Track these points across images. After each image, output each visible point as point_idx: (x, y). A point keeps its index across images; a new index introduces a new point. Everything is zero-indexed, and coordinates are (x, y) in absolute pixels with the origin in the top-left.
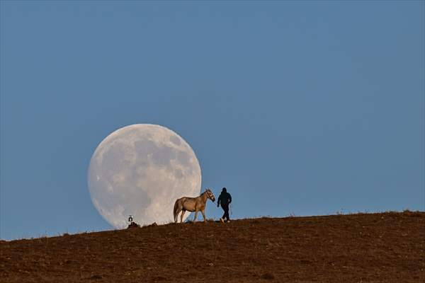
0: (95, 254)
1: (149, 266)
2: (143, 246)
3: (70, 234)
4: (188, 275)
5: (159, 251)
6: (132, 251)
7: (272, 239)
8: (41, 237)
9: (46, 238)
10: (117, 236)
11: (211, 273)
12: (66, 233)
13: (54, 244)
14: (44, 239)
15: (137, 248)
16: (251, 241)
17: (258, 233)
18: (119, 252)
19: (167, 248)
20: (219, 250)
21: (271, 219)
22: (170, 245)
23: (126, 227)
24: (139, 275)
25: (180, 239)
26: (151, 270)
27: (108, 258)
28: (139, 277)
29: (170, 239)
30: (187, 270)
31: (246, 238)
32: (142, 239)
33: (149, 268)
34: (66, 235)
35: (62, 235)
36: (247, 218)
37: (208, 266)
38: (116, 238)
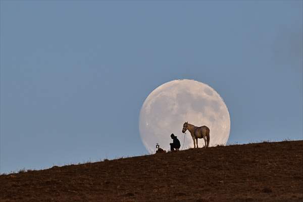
0: (129, 176)
1: (172, 184)
2: (167, 168)
3: (110, 160)
4: (203, 191)
5: (181, 172)
6: (158, 172)
7: (271, 160)
8: (86, 162)
9: (90, 163)
10: (147, 160)
11: (221, 189)
12: (106, 159)
13: (96, 168)
14: (88, 164)
15: (162, 170)
16: (254, 162)
17: (260, 155)
18: (148, 174)
19: (187, 169)
20: (228, 170)
21: (270, 143)
22: (189, 167)
23: (154, 153)
24: (164, 191)
25: (198, 162)
26: (174, 187)
27: (140, 178)
28: (164, 193)
29: (189, 162)
30: (203, 187)
31: (250, 159)
32: (166, 162)
33: (172, 186)
34: (106, 160)
35: (103, 160)
36: (251, 143)
37: (220, 183)
38: (146, 162)
